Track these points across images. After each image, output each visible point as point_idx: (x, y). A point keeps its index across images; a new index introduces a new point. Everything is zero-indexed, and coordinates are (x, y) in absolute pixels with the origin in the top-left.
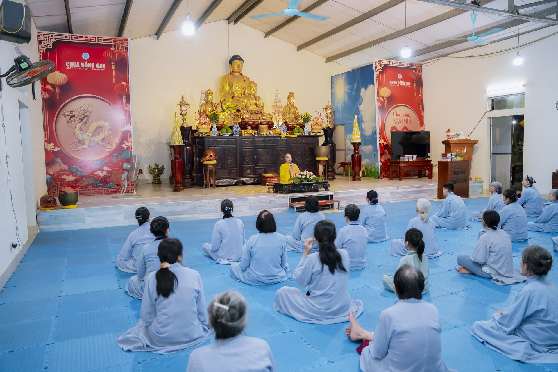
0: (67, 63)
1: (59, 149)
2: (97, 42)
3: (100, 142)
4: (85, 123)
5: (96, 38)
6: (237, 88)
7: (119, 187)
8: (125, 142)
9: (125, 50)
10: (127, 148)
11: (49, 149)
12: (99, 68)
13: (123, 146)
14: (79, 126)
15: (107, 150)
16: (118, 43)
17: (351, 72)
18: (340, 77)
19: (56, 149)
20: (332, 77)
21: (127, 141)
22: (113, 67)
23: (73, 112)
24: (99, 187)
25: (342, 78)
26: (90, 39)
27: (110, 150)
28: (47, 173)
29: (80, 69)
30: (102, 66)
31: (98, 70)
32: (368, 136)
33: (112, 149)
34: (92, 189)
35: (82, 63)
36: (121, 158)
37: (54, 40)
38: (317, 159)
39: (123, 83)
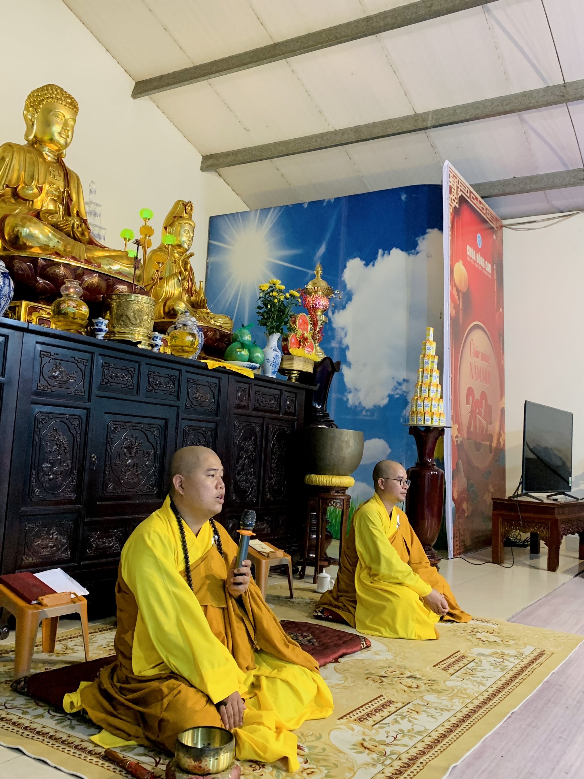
17: (306, 206)
18: (254, 219)
20: (212, 220)
25: (261, 222)
32: (367, 411)
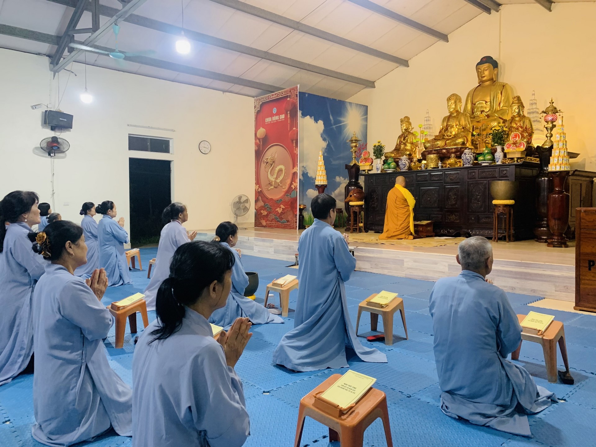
0: (266, 119)
1: (261, 189)
2: (281, 97)
3: (280, 183)
4: (273, 167)
5: (280, 93)
6: (476, 104)
7: (288, 223)
8: (293, 183)
9: (295, 98)
10: (295, 188)
11: (257, 190)
12: (281, 119)
13: (292, 186)
14: (270, 170)
15: (283, 190)
16: (291, 93)
19: (260, 189)
21: (295, 182)
22: (289, 116)
23: (267, 159)
24: (278, 221)
26: (277, 95)
27: (284, 190)
28: (255, 209)
29: (272, 122)
30: (283, 116)
31: (281, 120)
33: (286, 189)
34: (274, 223)
35: (273, 117)
36: (290, 197)
37: (261, 103)
38: (495, 202)
39: (294, 129)
